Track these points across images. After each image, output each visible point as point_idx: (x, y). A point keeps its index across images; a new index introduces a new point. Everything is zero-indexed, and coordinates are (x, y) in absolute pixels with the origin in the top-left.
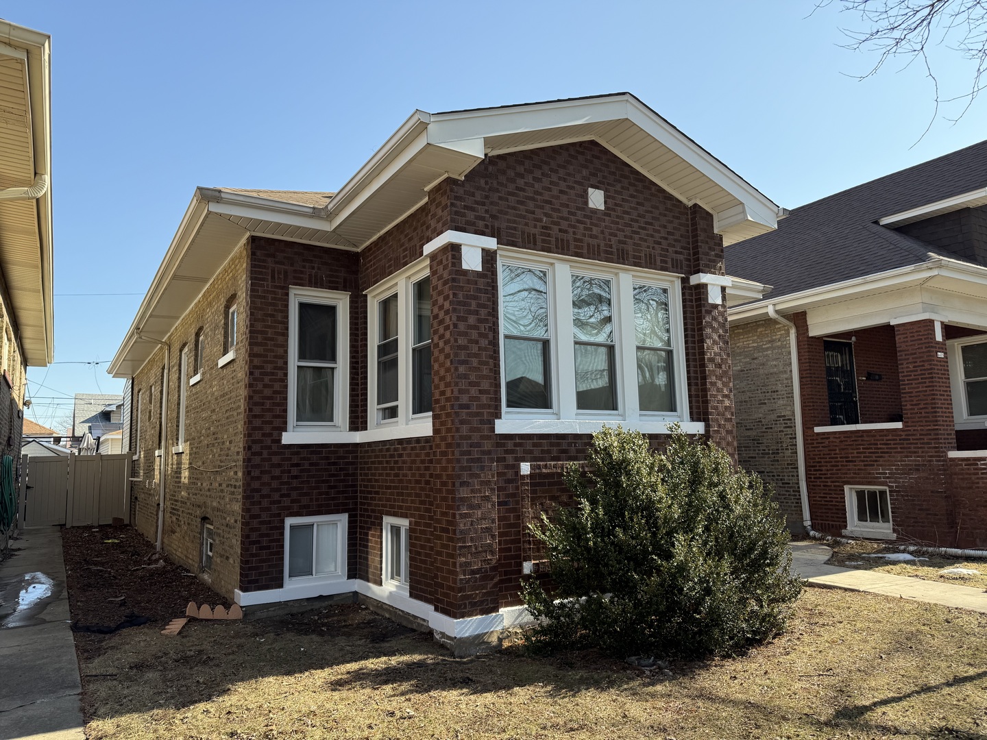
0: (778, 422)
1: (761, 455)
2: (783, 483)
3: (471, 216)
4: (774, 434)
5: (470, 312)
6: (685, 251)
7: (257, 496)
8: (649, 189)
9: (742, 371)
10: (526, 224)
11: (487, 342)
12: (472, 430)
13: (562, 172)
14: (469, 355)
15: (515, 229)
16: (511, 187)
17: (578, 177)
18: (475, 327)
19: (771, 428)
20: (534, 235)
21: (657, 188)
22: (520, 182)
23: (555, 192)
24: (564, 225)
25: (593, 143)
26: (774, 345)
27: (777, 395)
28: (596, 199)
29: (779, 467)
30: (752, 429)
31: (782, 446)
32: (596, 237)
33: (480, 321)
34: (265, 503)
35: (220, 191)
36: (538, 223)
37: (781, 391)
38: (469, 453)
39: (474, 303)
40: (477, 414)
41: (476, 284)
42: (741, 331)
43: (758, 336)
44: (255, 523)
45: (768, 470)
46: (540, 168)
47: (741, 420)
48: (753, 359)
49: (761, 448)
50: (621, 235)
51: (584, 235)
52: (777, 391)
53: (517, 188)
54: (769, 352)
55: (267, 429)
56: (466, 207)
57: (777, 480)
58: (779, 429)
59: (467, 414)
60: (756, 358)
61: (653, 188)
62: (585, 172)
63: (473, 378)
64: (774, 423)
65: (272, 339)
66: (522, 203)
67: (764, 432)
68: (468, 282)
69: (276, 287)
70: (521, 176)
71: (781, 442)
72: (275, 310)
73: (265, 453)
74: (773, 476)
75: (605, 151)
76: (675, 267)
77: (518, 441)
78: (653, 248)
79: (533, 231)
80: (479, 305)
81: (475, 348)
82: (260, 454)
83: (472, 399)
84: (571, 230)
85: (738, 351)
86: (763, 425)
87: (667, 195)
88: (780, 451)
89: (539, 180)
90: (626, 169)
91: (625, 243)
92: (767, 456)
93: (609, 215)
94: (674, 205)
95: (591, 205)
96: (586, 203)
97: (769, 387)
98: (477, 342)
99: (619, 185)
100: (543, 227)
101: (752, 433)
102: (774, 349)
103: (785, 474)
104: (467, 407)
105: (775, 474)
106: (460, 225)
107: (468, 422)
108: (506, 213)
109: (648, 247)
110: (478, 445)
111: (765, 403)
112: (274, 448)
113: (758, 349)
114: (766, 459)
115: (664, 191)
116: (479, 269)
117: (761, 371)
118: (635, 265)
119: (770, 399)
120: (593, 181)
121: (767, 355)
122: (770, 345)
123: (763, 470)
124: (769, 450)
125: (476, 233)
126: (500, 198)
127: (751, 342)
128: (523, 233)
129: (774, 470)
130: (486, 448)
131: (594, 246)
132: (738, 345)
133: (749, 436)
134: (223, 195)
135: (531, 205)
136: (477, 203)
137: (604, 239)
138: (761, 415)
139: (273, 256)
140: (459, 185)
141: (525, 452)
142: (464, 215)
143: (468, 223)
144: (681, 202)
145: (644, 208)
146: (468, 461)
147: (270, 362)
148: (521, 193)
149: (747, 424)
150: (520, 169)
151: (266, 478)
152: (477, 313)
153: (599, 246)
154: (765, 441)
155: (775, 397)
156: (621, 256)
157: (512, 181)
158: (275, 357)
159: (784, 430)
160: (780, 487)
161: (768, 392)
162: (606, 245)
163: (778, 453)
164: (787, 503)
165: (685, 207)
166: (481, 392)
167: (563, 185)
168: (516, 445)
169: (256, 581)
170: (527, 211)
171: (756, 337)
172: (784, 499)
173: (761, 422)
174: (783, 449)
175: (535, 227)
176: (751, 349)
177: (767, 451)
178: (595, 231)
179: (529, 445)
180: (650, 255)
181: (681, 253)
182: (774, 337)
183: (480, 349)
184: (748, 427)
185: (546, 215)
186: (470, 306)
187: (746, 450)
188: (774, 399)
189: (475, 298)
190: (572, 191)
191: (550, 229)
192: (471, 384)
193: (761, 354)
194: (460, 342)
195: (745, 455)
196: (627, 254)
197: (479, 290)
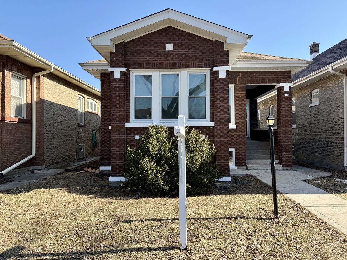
0: (339, 120)
1: (333, 135)
2: (340, 147)
3: (117, 62)
4: (338, 125)
5: (117, 91)
6: (211, 59)
7: (103, 143)
8: (195, 38)
9: (329, 97)
10: (141, 61)
11: (122, 100)
12: (117, 126)
13: (155, 41)
14: (116, 104)
15: (136, 63)
16: (135, 50)
17: (162, 41)
18: (118, 96)
19: (337, 123)
20: (143, 64)
21: (198, 37)
22: (139, 47)
23: (152, 47)
24: (156, 58)
25: (170, 27)
26: (339, 85)
27: (339, 108)
28: (169, 47)
29: (339, 140)
30: (330, 123)
31: (340, 131)
32: (169, 60)
33: (120, 94)
34: (106, 144)
35: (84, 63)
36: (145, 60)
37: (341, 106)
38: (116, 132)
39: (118, 88)
40: (119, 121)
41: (119, 83)
42: (329, 79)
43: (334, 81)
44: (103, 149)
45: (335, 141)
46: (146, 41)
47: (327, 119)
48: (332, 92)
49: (333, 132)
50: (180, 58)
51: (164, 61)
52: (339, 106)
53: (138, 50)
54: (338, 88)
55: (106, 125)
56: (116, 60)
57: (338, 145)
58: (339, 123)
59: (115, 121)
60: (333, 91)
61: (197, 38)
62: (165, 38)
63: (117, 111)
64: (338, 120)
65: (107, 101)
66: (139, 54)
67: (334, 124)
68: (116, 82)
69: (107, 86)
70: (139, 45)
71: (340, 129)
72: (107, 93)
73: (105, 131)
74: (337, 144)
75: (175, 29)
76: (206, 66)
77: (135, 129)
78: (195, 60)
79: (143, 62)
80: (120, 89)
81: (118, 102)
82: (104, 131)
83: (117, 117)
84: (158, 60)
85: (328, 88)
86: (334, 121)
87: (204, 39)
88: (339, 133)
89: (146, 45)
90: (184, 33)
91: (182, 60)
92: (335, 135)
93: (175, 52)
94: (207, 42)
95: (167, 49)
96: (165, 49)
97: (337, 104)
98: (119, 100)
99: (180, 40)
100: (147, 61)
101: (330, 125)
102: (339, 87)
103: (341, 143)
104: (115, 119)
105: (337, 143)
106: (113, 65)
107: (115, 124)
108: (133, 58)
109: (193, 60)
110: (119, 130)
111: (335, 112)
112: (108, 130)
113: (334, 87)
114: (335, 136)
115: (202, 37)
116: (120, 78)
117: (335, 97)
118: (186, 68)
119: (337, 110)
120: (169, 41)
121: (337, 90)
122: (338, 85)
123: (333, 141)
124: (336, 132)
125: (119, 67)
126: (131, 54)
127: (332, 84)
128: (139, 64)
129: (337, 142)
130: (121, 131)
131: (168, 64)
132: (328, 86)
133: (330, 126)
134: (85, 64)
135: (142, 54)
136: (120, 57)
137: (173, 60)
138: (334, 117)
139: (106, 77)
140: (114, 53)
141: (138, 132)
142: (115, 62)
143: (116, 64)
144: (210, 40)
145: (192, 46)
146: (115, 134)
147: (106, 107)
148: (139, 51)
149: (329, 121)
150: (139, 43)
151: (106, 138)
152: (119, 91)
153: (170, 63)
154: (335, 128)
155: (339, 109)
156: (180, 66)
157: (135, 47)
158: (108, 105)
159: (341, 123)
160: (339, 149)
161: (336, 106)
162: (173, 63)
163: (338, 134)
164: (341, 156)
165: (212, 41)
166: (120, 115)
167: (156, 45)
168: (134, 130)
169: (104, 164)
170: (141, 56)
171: (333, 82)
172: (340, 154)
173: (333, 120)
174: (340, 132)
175: (144, 61)
176: (331, 87)
177: (335, 133)
178: (169, 58)
179: (139, 130)
180: (193, 63)
181: (209, 60)
182: (339, 81)
183: (120, 102)
184: (330, 122)
185: (148, 56)
186: (117, 89)
187: (328, 132)
188: (338, 109)
189: (118, 87)
190: (159, 46)
191: (150, 61)
192: (117, 112)
193: (335, 89)
194: (113, 100)
195: (328, 134)
196: (183, 64)
197: (120, 84)
